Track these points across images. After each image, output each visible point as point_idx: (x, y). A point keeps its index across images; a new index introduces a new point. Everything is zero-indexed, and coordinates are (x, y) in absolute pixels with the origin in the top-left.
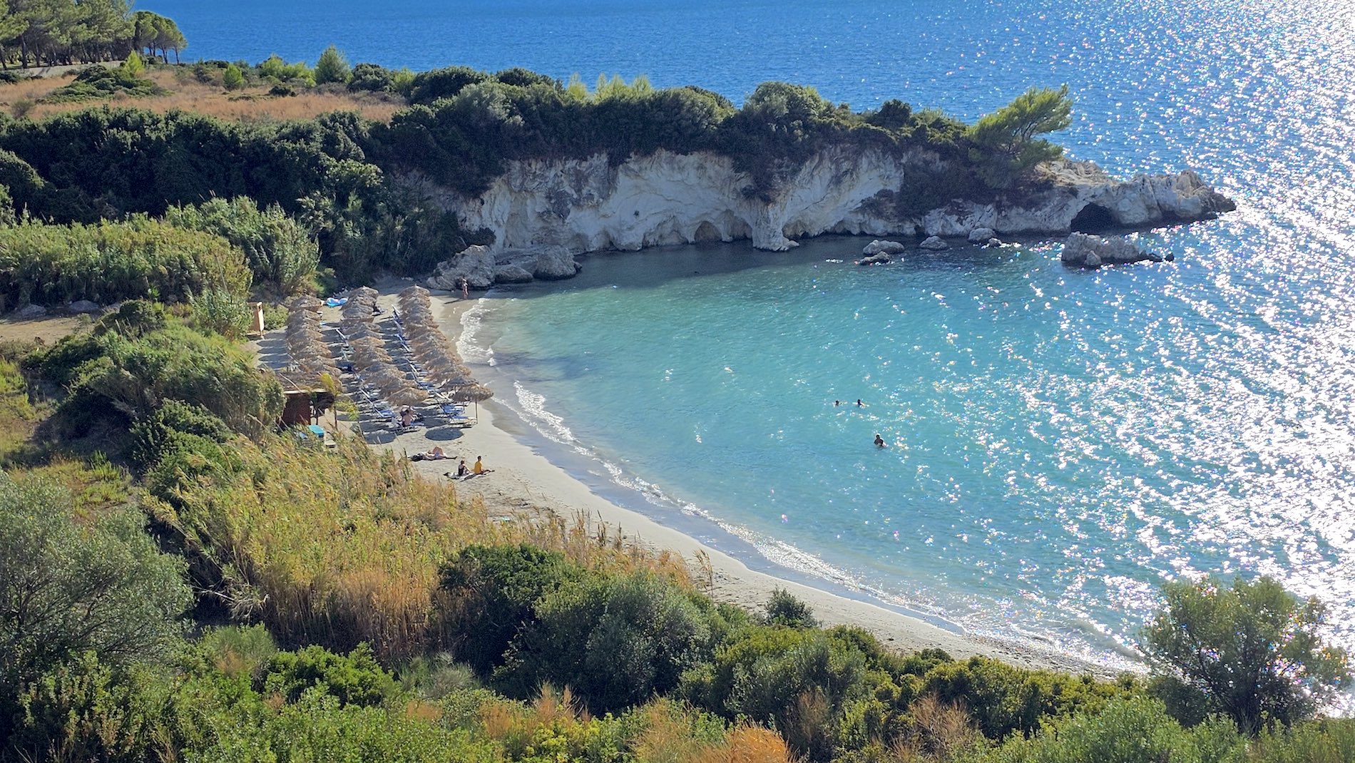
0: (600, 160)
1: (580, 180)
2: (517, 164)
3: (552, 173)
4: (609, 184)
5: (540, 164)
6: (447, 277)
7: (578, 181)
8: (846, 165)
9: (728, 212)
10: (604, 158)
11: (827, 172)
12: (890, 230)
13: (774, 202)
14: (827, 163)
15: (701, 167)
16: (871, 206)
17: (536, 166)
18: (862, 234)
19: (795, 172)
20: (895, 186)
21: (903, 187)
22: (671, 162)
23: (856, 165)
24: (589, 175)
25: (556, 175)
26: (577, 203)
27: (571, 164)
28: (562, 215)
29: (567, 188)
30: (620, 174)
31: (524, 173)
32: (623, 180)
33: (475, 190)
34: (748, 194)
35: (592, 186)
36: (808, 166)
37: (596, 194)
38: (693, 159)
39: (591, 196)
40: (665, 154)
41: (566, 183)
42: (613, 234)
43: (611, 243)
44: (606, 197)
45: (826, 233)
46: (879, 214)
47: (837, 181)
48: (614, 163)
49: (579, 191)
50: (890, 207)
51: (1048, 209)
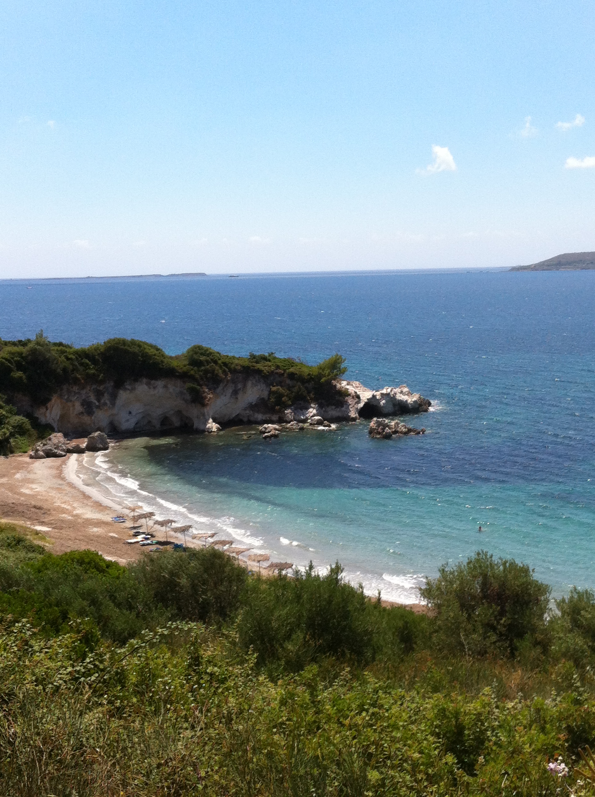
0: (110, 384)
1: (99, 395)
2: (65, 387)
3: (84, 392)
4: (114, 397)
5: (78, 387)
8: (240, 385)
9: (179, 411)
10: (112, 384)
11: (230, 388)
12: (264, 418)
13: (207, 405)
14: (230, 384)
15: (165, 387)
16: (253, 407)
17: (76, 389)
18: (249, 421)
19: (215, 388)
20: (264, 395)
22: (148, 384)
23: (245, 386)
24: (104, 392)
25: (86, 393)
26: (98, 407)
27: (95, 387)
28: (90, 414)
29: (93, 399)
30: (121, 391)
31: (69, 392)
32: (122, 394)
33: (43, 401)
35: (106, 398)
36: (221, 386)
37: (108, 402)
38: (161, 382)
39: (105, 403)
40: (145, 380)
41: (92, 397)
42: (117, 423)
43: (115, 428)
44: (113, 404)
47: (235, 393)
48: (117, 385)
49: (99, 401)
50: (263, 407)
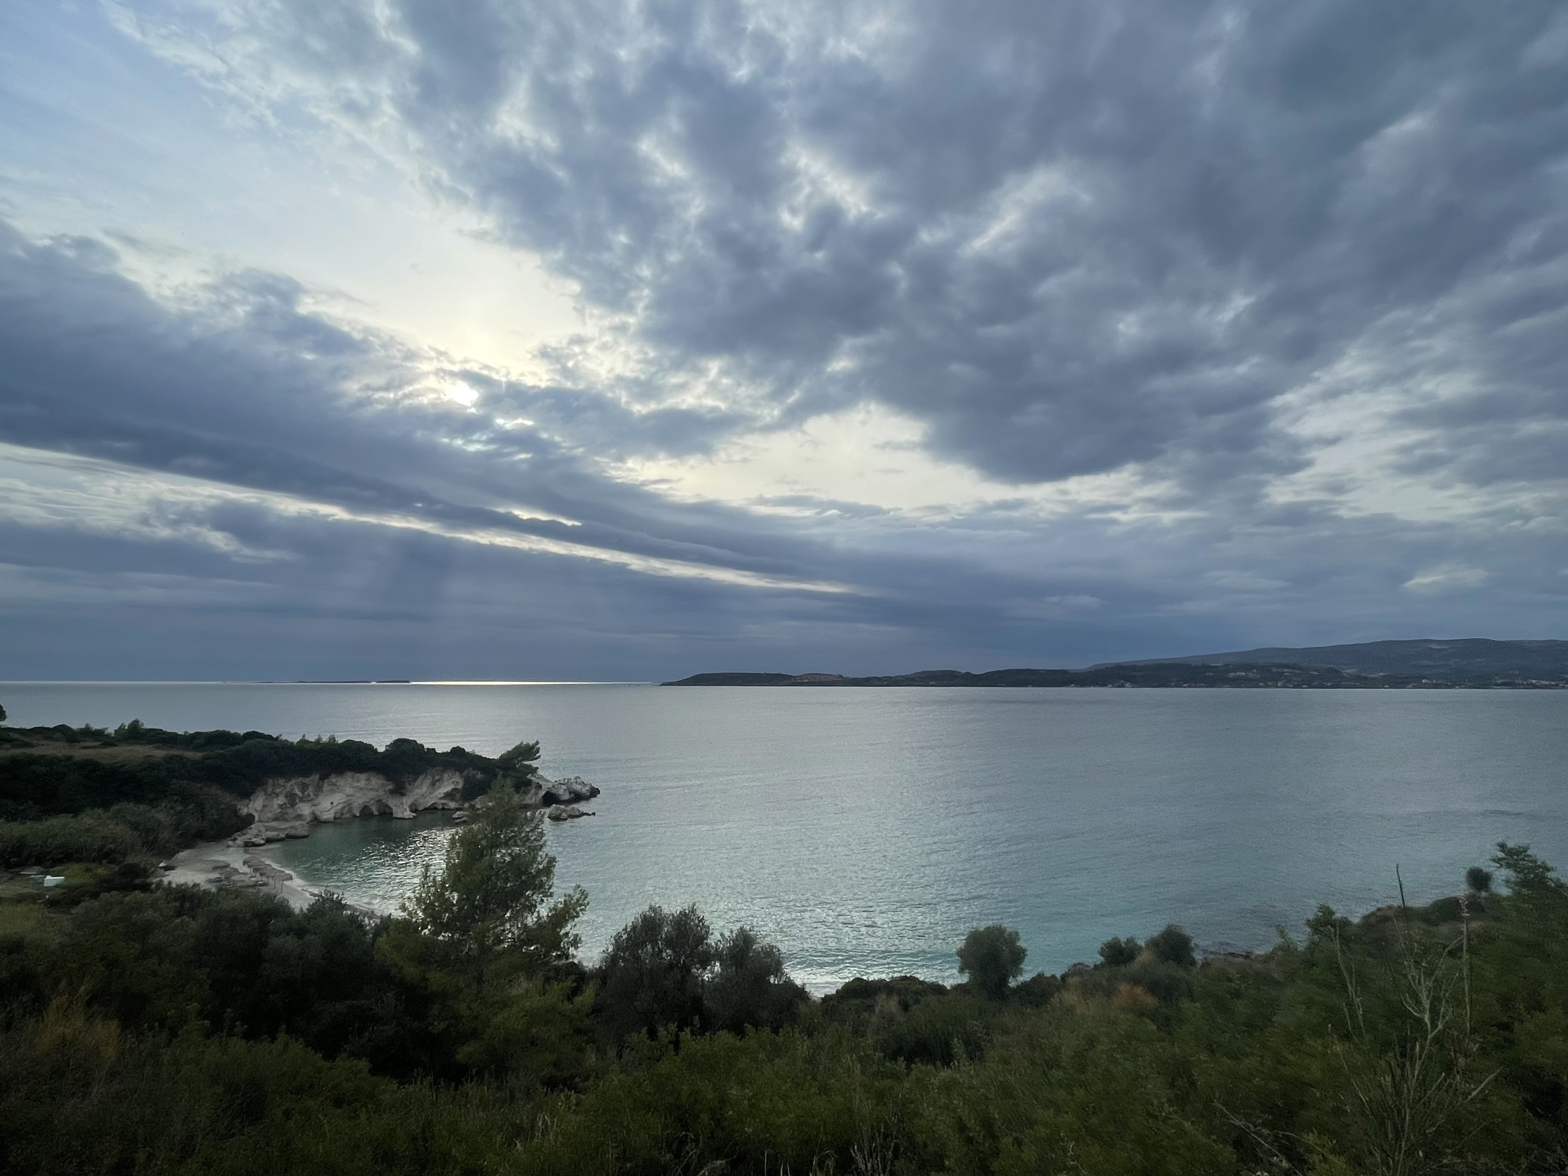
0: (315, 777)
1: (304, 787)
2: (270, 781)
3: (289, 785)
4: (319, 790)
5: (283, 780)
6: (240, 841)
7: (303, 788)
8: (437, 778)
9: (379, 801)
10: (317, 777)
11: (428, 781)
12: (457, 806)
13: (406, 795)
14: (429, 776)
15: (367, 780)
16: (449, 796)
17: (281, 781)
18: (443, 809)
19: (415, 780)
20: (460, 786)
21: (464, 785)
22: (353, 777)
23: (442, 776)
24: (309, 785)
25: (291, 785)
26: (301, 799)
27: (300, 779)
28: (293, 804)
29: (297, 792)
30: (325, 784)
31: (274, 785)
32: (326, 787)
33: (247, 795)
34: (392, 792)
35: (310, 790)
36: (421, 777)
37: (311, 794)
38: (363, 777)
39: (309, 795)
40: (349, 774)
41: (296, 790)
42: (318, 813)
43: (316, 818)
44: (317, 796)
45: (425, 809)
46: (453, 800)
47: (433, 784)
48: (323, 778)
49: (303, 792)
50: (458, 796)
51: (530, 795)
